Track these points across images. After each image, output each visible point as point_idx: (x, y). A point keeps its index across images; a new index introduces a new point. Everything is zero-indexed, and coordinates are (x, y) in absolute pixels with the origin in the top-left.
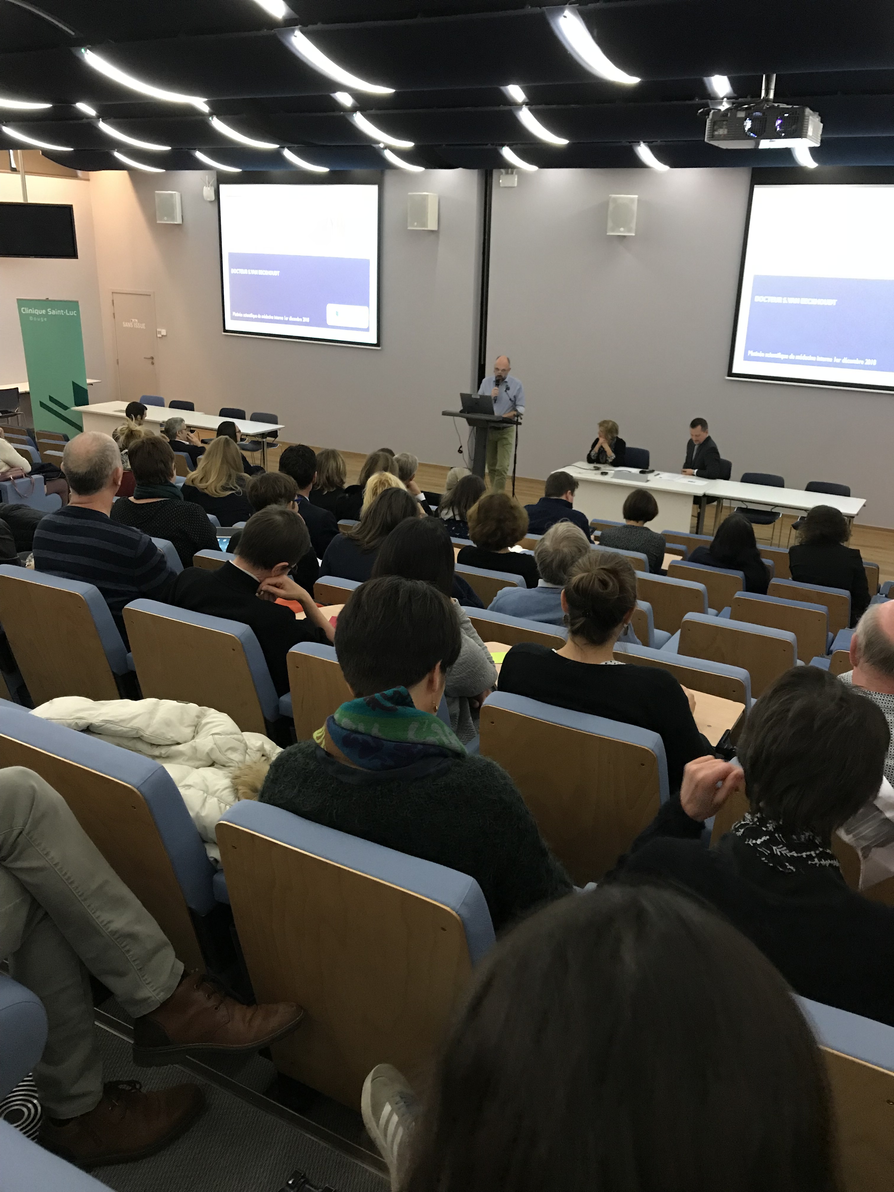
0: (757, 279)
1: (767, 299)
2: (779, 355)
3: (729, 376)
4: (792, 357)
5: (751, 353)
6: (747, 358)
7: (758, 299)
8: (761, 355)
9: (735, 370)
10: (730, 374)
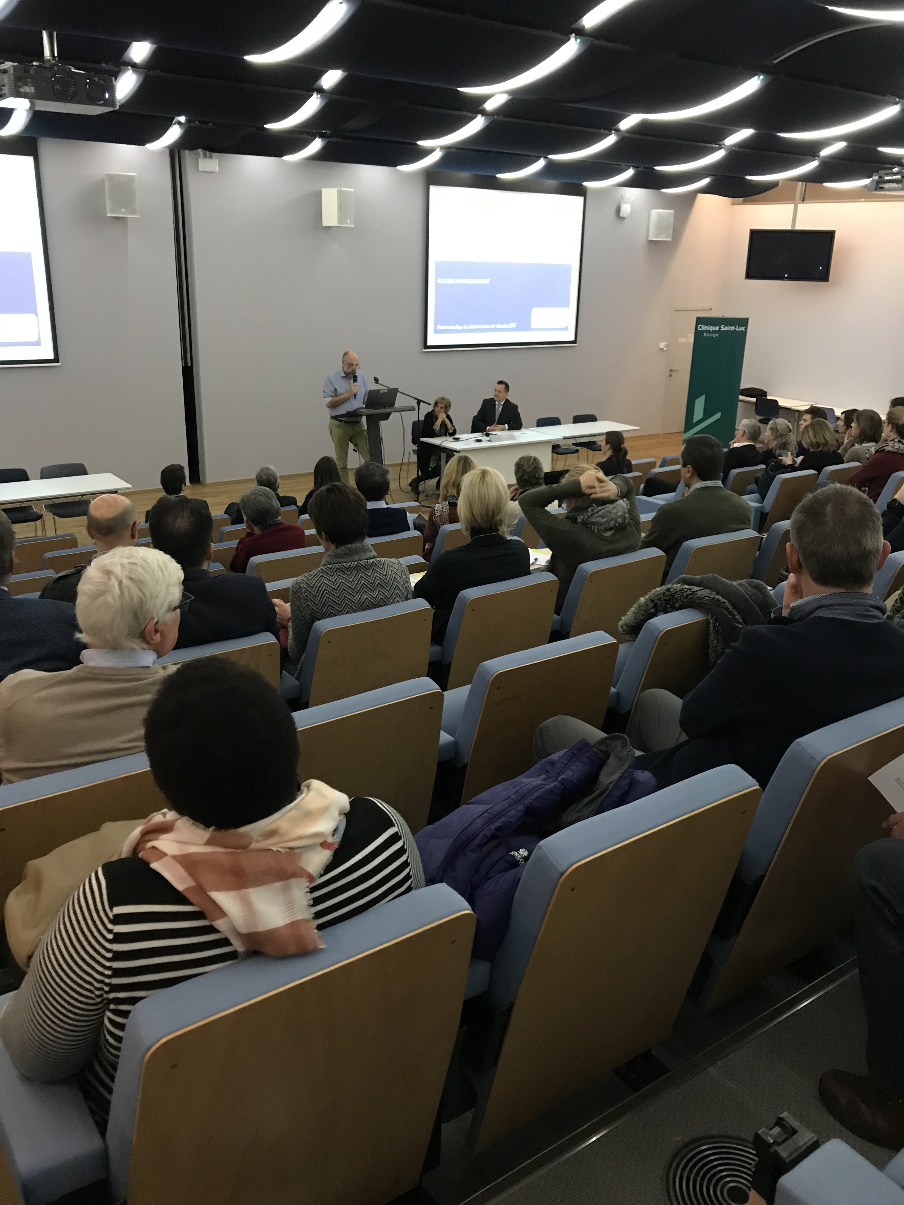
0: (438, 264)
1: (445, 281)
2: (457, 327)
3: (425, 348)
4: (466, 327)
5: (439, 327)
6: (437, 331)
7: (441, 281)
8: (446, 328)
9: (429, 344)
10: (426, 347)
